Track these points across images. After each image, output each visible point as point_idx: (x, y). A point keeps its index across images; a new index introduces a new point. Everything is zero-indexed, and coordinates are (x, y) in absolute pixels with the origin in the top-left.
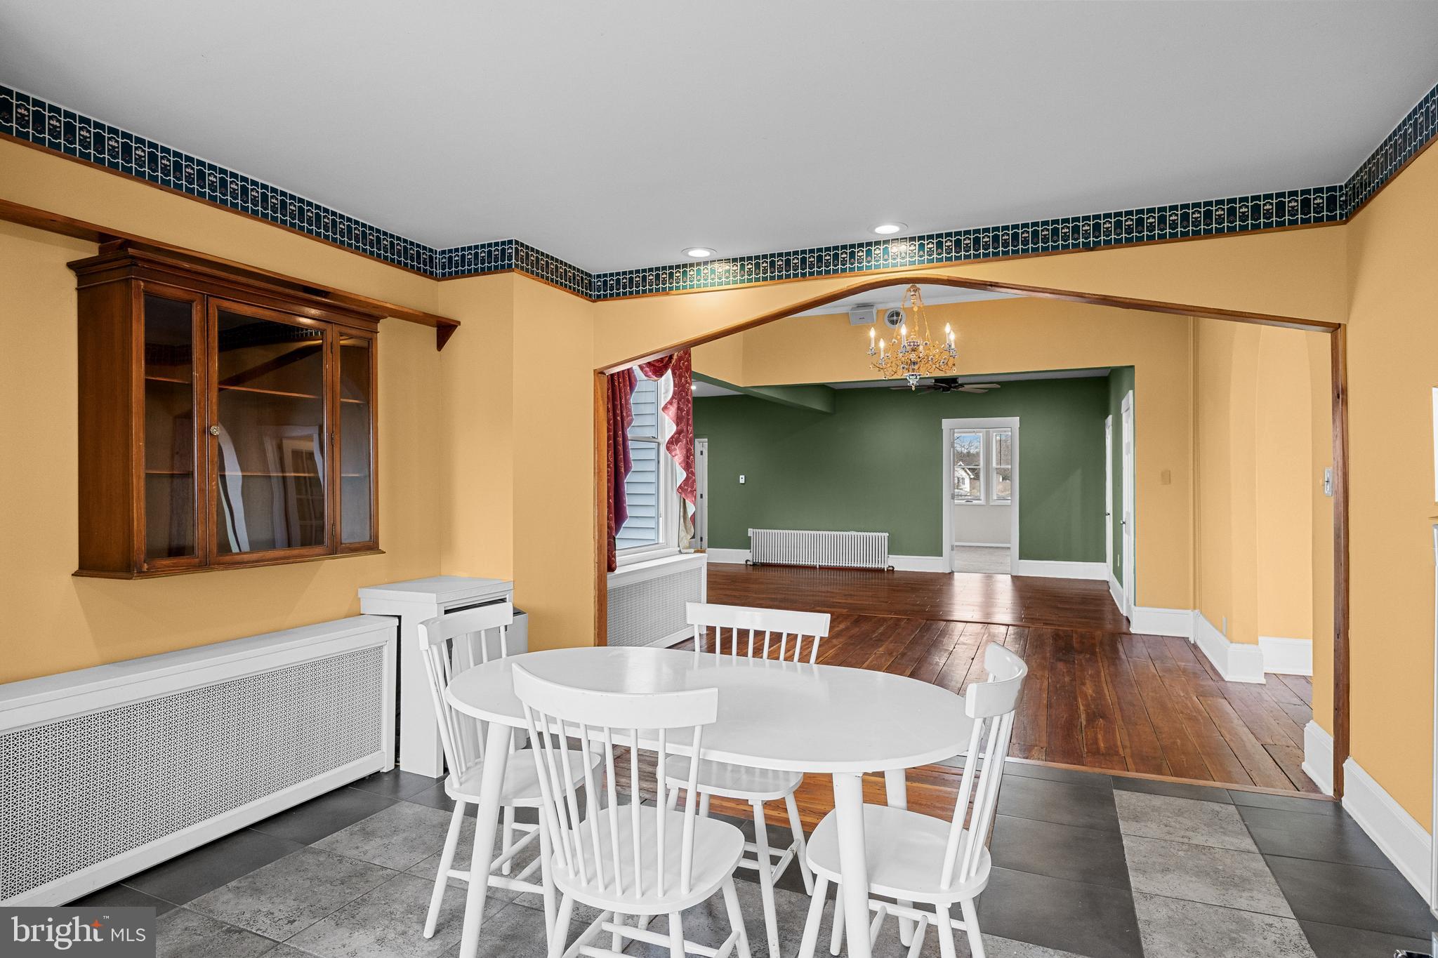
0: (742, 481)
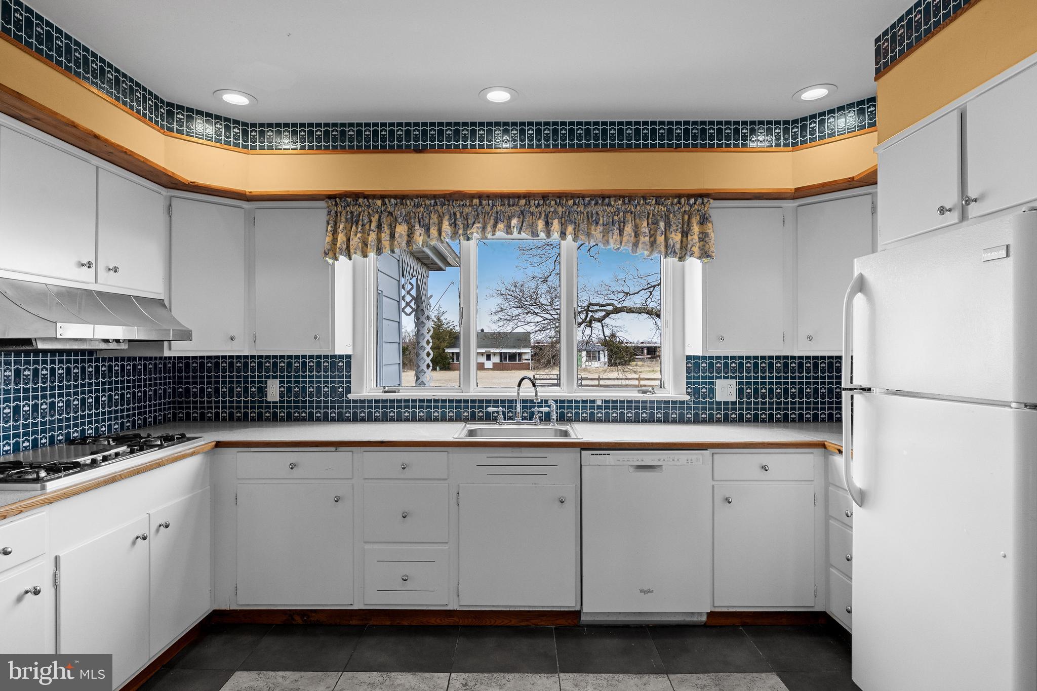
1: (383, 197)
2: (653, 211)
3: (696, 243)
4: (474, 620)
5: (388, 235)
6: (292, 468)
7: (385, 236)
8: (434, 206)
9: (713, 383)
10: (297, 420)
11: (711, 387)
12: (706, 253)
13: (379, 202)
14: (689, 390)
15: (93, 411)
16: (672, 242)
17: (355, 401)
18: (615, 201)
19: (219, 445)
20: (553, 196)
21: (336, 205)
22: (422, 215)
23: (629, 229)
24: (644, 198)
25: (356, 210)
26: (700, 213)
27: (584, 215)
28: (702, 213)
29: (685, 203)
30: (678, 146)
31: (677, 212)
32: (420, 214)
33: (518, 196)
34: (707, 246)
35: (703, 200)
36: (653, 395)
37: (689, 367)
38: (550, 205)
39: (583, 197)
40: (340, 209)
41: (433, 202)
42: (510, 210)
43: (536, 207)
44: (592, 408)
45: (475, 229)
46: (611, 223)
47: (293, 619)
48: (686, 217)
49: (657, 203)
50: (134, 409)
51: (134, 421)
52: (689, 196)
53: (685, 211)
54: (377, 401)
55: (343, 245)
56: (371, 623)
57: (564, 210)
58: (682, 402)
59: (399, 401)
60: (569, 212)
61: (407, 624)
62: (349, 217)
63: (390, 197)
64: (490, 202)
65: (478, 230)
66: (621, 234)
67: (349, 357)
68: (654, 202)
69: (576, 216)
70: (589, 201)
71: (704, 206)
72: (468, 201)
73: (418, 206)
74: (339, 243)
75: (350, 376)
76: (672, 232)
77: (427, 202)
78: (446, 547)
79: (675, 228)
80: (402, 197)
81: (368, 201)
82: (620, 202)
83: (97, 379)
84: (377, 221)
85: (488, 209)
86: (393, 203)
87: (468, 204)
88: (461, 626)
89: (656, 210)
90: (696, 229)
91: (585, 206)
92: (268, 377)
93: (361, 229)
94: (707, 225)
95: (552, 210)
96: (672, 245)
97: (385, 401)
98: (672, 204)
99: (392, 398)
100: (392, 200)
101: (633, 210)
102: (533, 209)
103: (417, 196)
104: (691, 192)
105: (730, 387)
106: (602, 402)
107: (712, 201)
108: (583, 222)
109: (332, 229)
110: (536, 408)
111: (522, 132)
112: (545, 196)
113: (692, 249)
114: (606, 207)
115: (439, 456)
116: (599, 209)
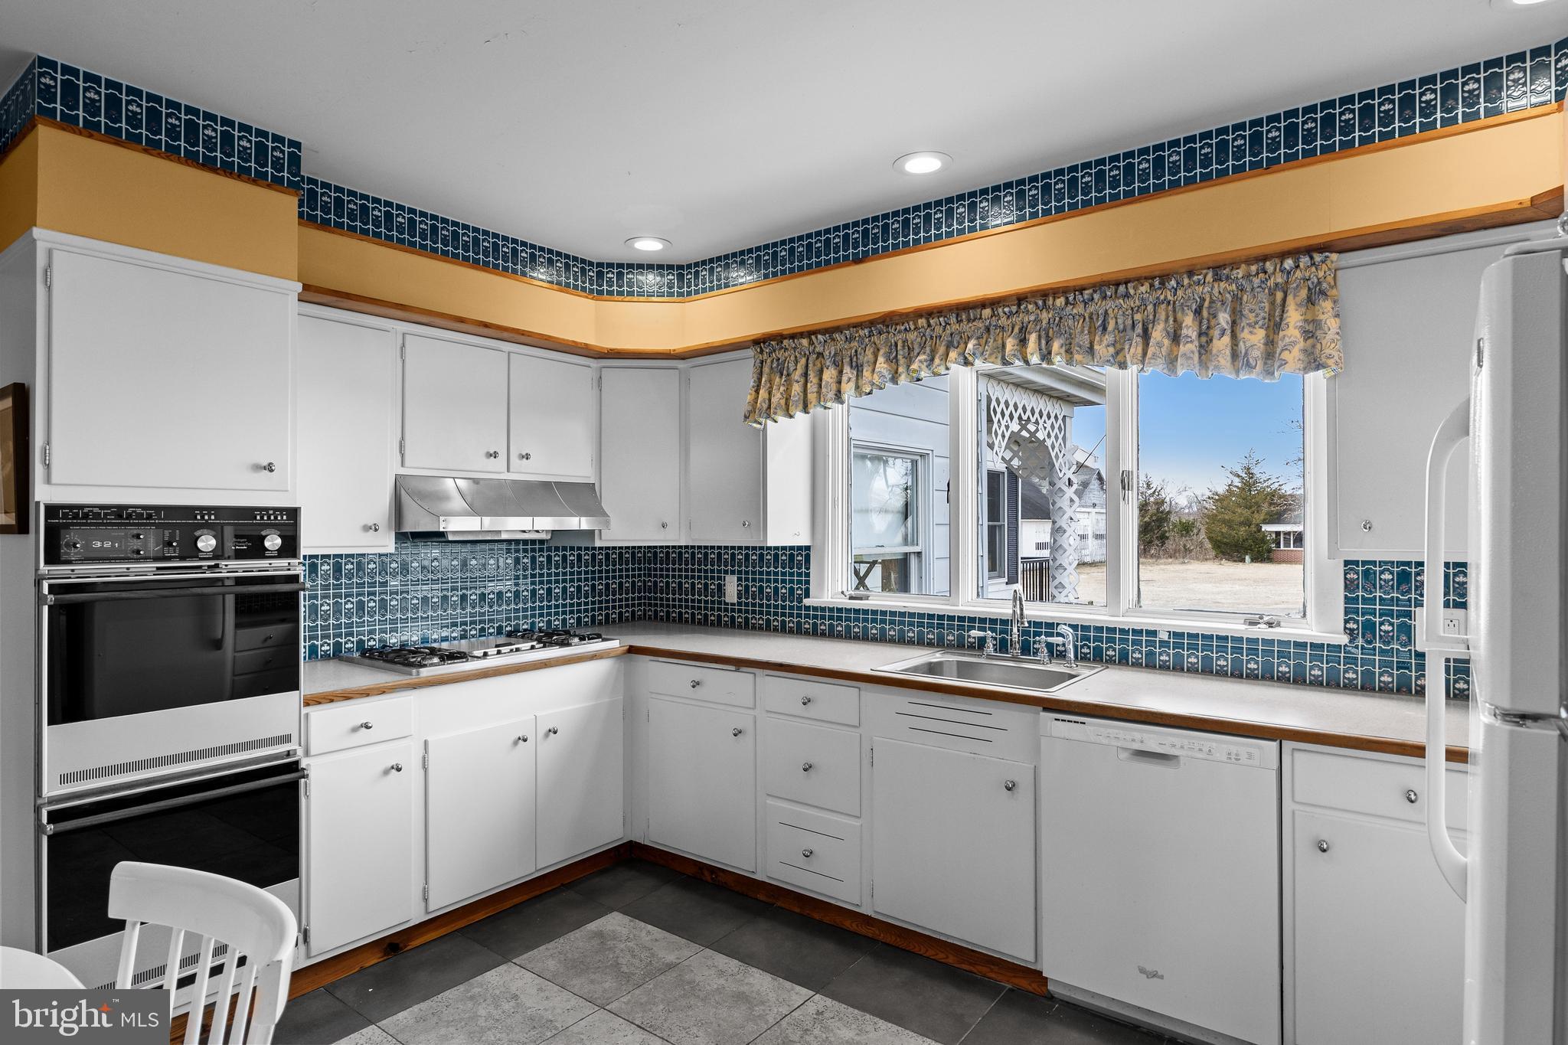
1: (810, 333)
2: (1211, 293)
3: (1294, 343)
4: (898, 940)
5: (814, 384)
6: (694, 687)
7: (812, 387)
8: (870, 336)
9: (1408, 615)
10: (754, 628)
11: (1404, 623)
12: (1315, 361)
13: (805, 342)
14: (1351, 625)
15: (545, 603)
16: (1243, 347)
17: (815, 609)
18: (1136, 289)
19: (632, 650)
20: (1033, 297)
21: (762, 352)
22: (856, 351)
23: (1158, 334)
24: (1191, 273)
25: (780, 354)
26: (1310, 282)
27: (1084, 319)
28: (1313, 283)
29: (1275, 269)
30: (1273, 162)
31: (1258, 289)
32: (853, 351)
33: (983, 304)
34: (1319, 345)
35: (1312, 258)
36: (1271, 629)
37: (1352, 581)
38: (1028, 312)
39: (1081, 290)
40: (765, 356)
41: (866, 331)
42: (971, 327)
43: (1008, 318)
44: (1149, 643)
45: (916, 364)
46: (1129, 327)
47: (703, 874)
48: (1279, 295)
49: (1217, 279)
50: (593, 603)
51: (593, 616)
52: (1283, 255)
53: (1277, 285)
54: (840, 610)
55: (763, 404)
56: (779, 904)
57: (1050, 316)
58: (1338, 648)
59: (866, 612)
60: (1061, 318)
61: (817, 918)
62: (774, 365)
63: (815, 333)
64: (941, 319)
65: (921, 365)
66: (1146, 344)
67: (808, 548)
68: (1209, 278)
69: (1070, 322)
70: (1092, 295)
71: (1317, 269)
72: (911, 323)
73: (849, 340)
74: (759, 402)
75: (808, 575)
76: (1243, 327)
77: (861, 332)
78: (856, 823)
79: (1253, 320)
80: (831, 331)
81: (794, 342)
82: (1143, 289)
83: (549, 569)
84: (803, 367)
85: (939, 330)
86: (822, 340)
87: (912, 327)
88: (882, 942)
89: (1216, 291)
90: (1294, 316)
91: (1086, 303)
92: (726, 572)
93: (785, 381)
94: (1320, 306)
95: (1032, 318)
96: (1243, 351)
97: (848, 611)
98: (1248, 276)
99: (857, 608)
100: (819, 336)
101: (1170, 298)
102: (1003, 321)
103: (849, 327)
104: (1286, 247)
105: (1451, 624)
106: (1170, 635)
107: (1334, 256)
108: (1082, 331)
109: (755, 385)
110: (1043, 637)
111: (1021, 195)
112: (1021, 298)
113: (1282, 357)
114: (1122, 301)
115: (847, 693)
116: (1109, 304)
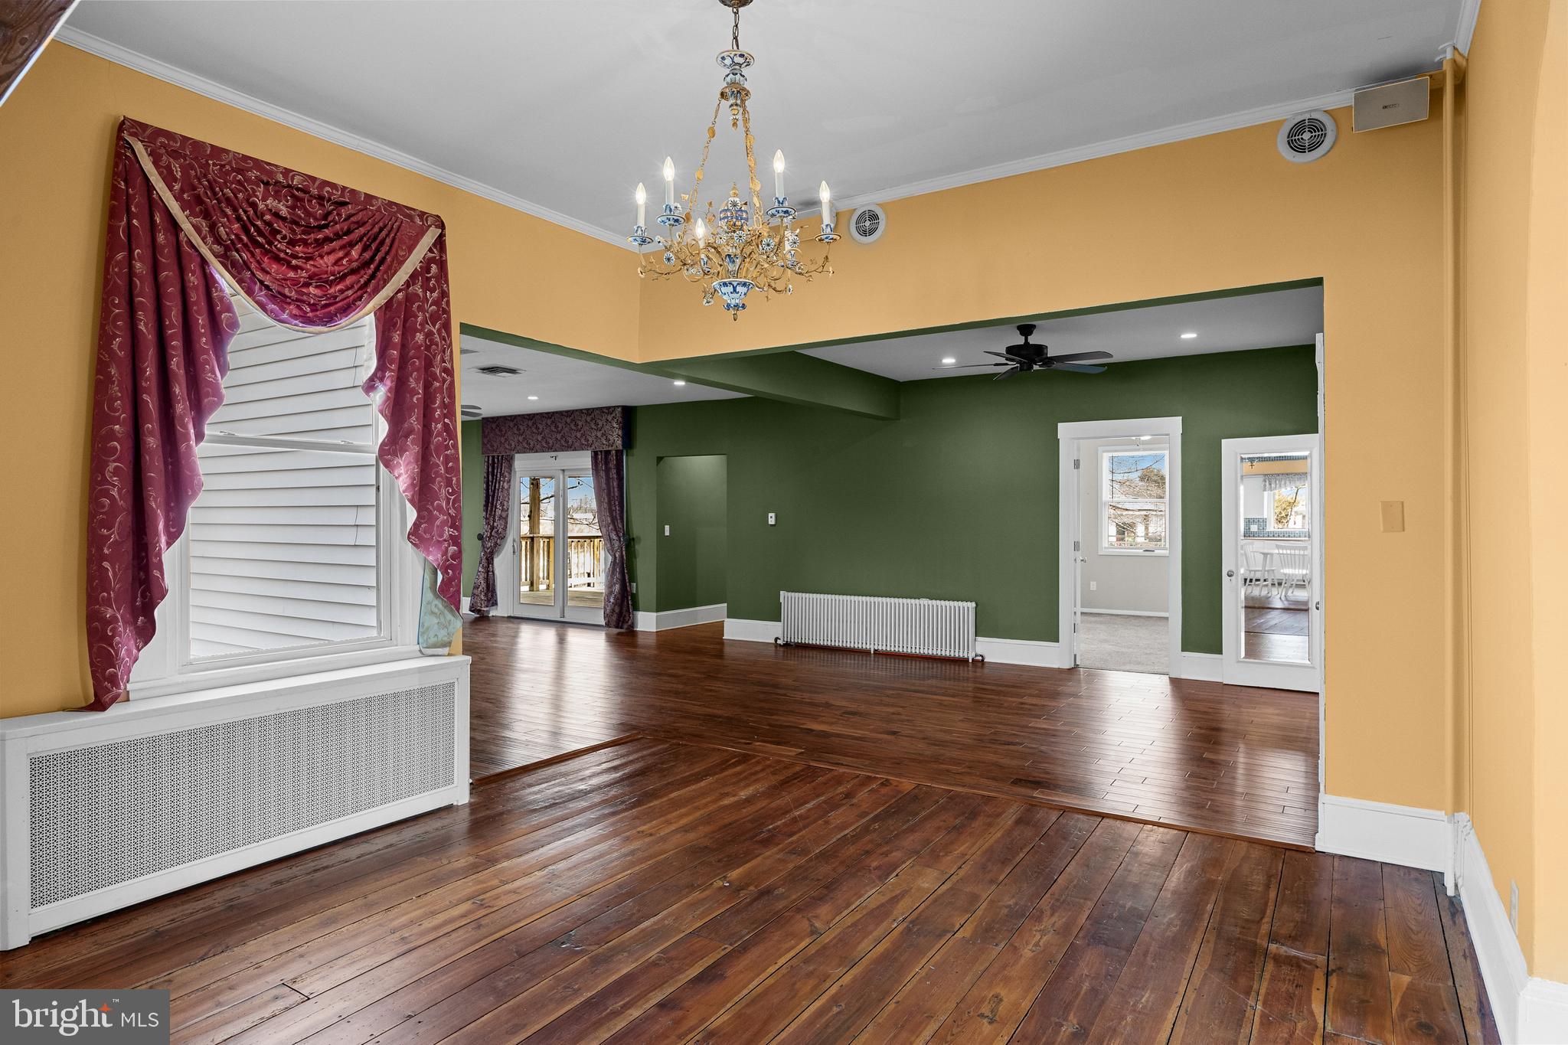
0: (772, 521)
